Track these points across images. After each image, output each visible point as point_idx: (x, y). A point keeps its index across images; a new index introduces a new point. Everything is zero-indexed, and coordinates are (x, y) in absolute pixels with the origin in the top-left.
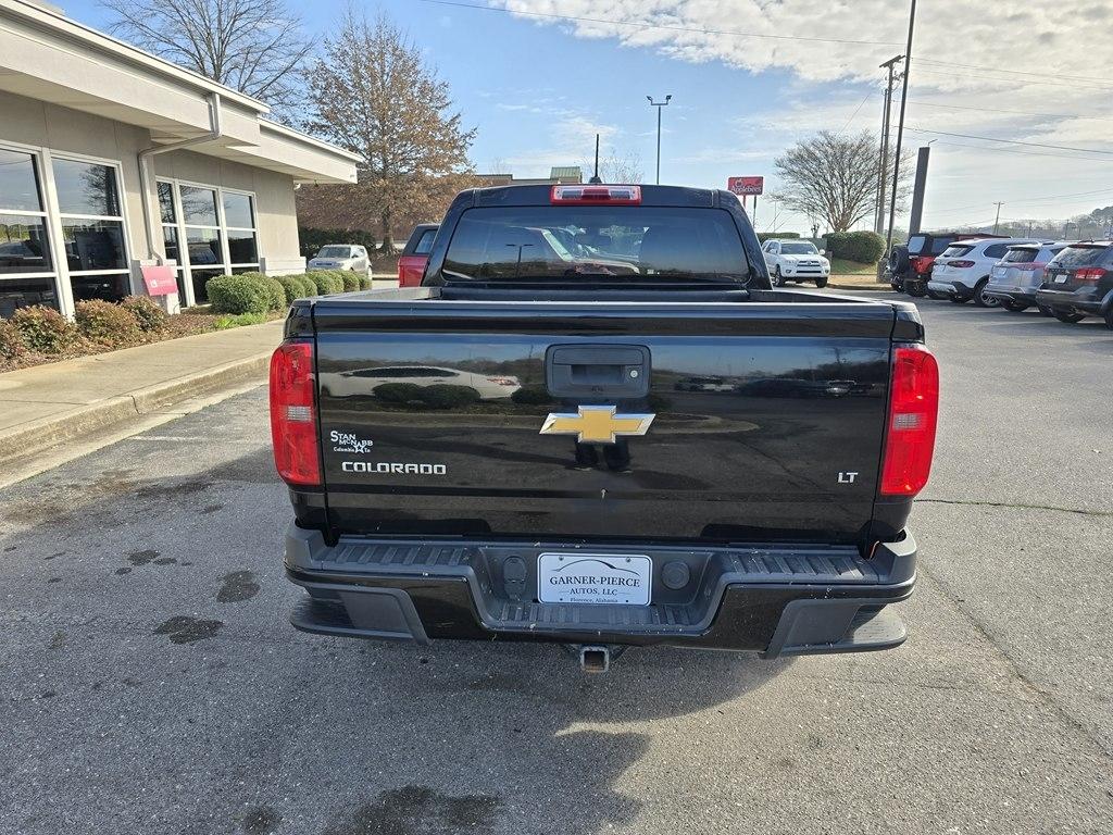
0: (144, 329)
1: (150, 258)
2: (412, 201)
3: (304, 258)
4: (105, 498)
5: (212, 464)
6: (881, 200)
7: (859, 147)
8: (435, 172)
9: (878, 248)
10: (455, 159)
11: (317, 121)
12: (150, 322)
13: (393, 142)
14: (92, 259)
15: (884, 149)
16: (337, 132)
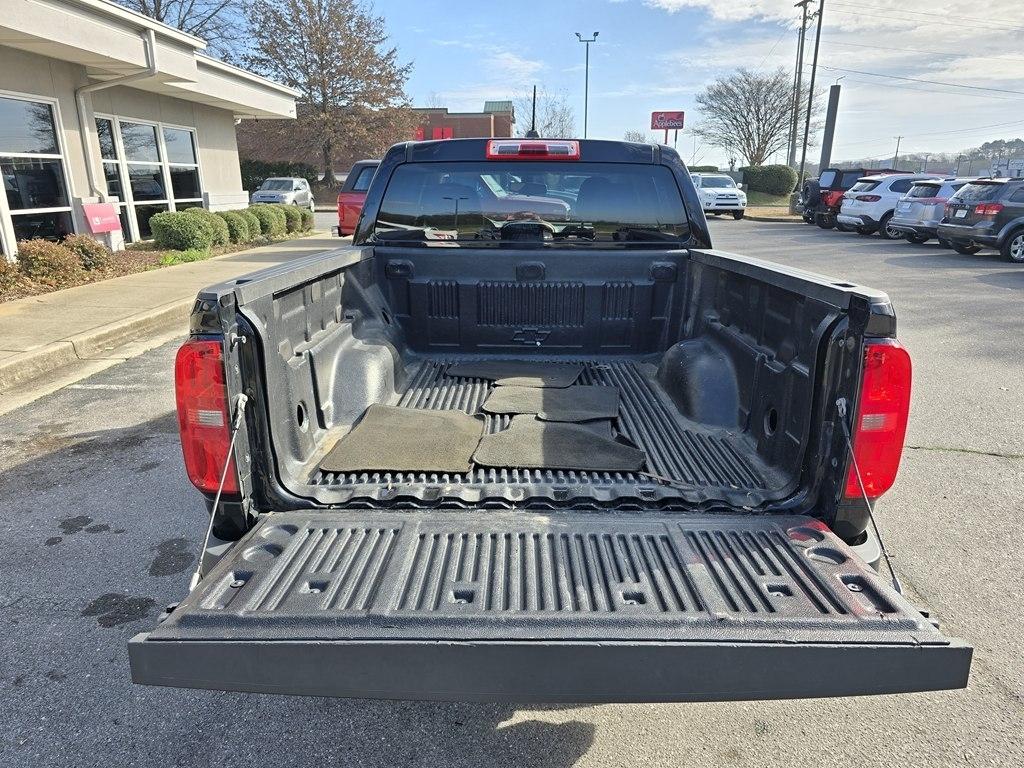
0: (87, 267)
1: (92, 195)
2: (351, 134)
3: (247, 192)
4: (39, 455)
5: (150, 416)
6: (793, 135)
7: (774, 85)
8: (373, 106)
9: (790, 181)
10: (393, 93)
11: (257, 55)
12: (93, 262)
13: (332, 76)
14: (33, 196)
15: (797, 86)
16: (277, 66)
